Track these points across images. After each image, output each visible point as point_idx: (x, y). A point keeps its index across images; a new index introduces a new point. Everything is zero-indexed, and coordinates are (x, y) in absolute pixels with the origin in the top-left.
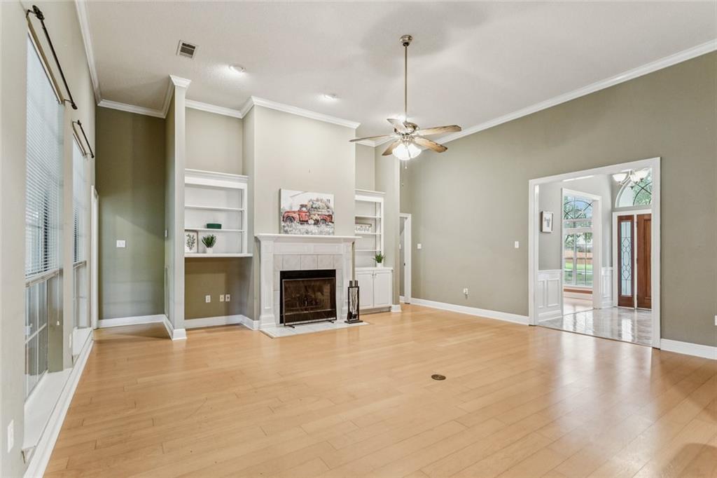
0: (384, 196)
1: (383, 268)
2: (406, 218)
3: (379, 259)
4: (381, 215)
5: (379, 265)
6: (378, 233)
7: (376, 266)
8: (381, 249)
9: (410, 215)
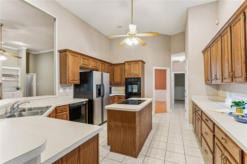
0: (20, 67)
1: (20, 92)
2: (34, 75)
3: (18, 89)
4: (19, 74)
5: (18, 91)
6: (18, 80)
7: (17, 91)
8: (19, 85)
9: (35, 74)
